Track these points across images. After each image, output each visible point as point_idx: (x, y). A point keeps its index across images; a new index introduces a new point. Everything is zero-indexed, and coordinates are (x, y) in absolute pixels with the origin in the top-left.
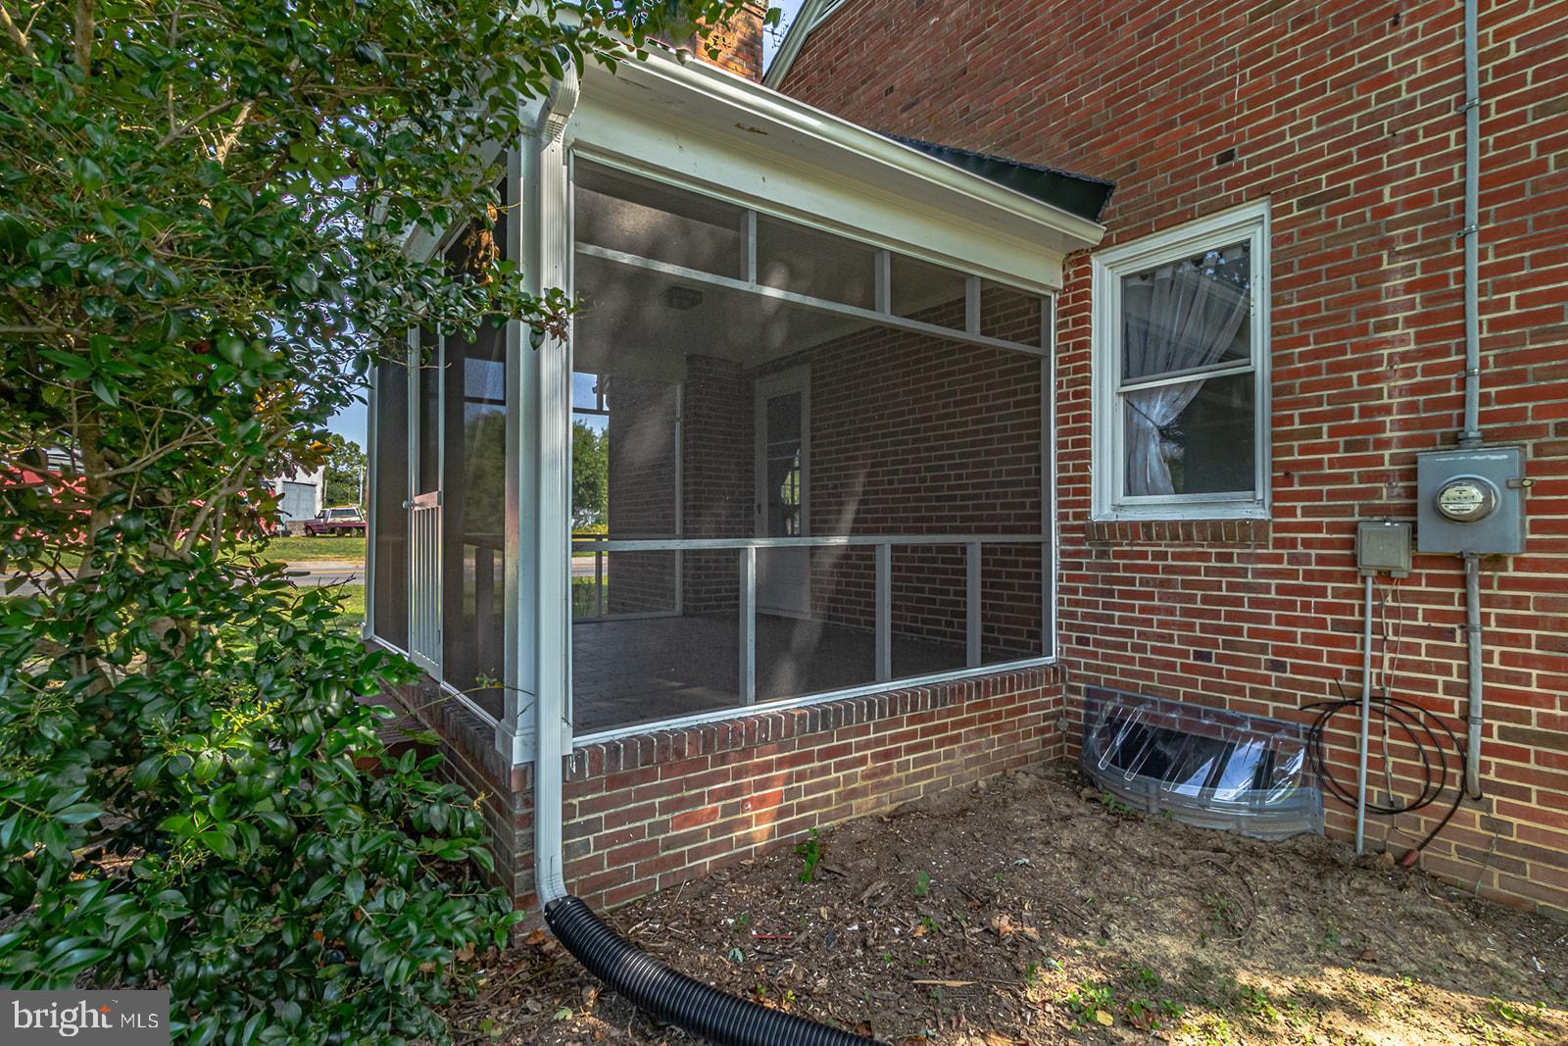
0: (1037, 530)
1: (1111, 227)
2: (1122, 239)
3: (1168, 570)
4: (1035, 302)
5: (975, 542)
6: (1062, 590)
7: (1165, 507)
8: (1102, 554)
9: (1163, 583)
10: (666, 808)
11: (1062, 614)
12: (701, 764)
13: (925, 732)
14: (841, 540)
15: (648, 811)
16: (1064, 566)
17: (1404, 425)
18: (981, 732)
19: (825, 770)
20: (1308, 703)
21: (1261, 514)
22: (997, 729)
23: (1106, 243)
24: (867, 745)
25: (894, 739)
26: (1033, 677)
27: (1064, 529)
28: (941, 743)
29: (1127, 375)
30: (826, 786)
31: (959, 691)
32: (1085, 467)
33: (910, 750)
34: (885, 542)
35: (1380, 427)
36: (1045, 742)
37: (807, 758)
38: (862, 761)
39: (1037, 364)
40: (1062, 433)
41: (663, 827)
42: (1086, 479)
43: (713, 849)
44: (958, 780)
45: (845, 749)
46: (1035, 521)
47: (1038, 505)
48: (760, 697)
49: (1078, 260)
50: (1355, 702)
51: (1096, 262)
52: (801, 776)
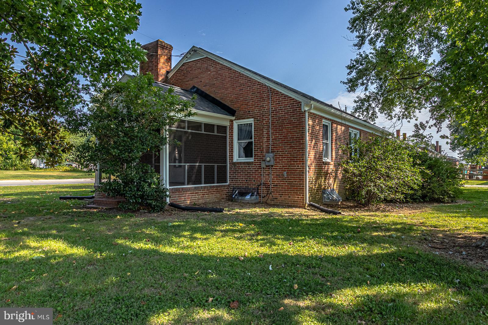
0: (226, 163)
1: (236, 117)
2: (238, 119)
3: (243, 169)
4: (225, 127)
5: (216, 165)
6: (229, 173)
7: (244, 160)
8: (235, 167)
9: (242, 171)
10: (178, 197)
11: (229, 177)
12: (181, 192)
13: (209, 192)
14: (198, 164)
15: (176, 197)
16: (230, 169)
17: (266, 150)
18: (217, 193)
19: (196, 195)
20: (257, 185)
21: (253, 161)
22: (219, 193)
23: (235, 120)
24: (201, 193)
25: (205, 192)
26: (225, 186)
27: (230, 163)
28: (211, 194)
29: (239, 139)
30: (196, 197)
31: (213, 187)
32: (232, 154)
33: (207, 194)
34: (203, 165)
35: (263, 150)
36: (227, 196)
37: (193, 193)
38: (200, 195)
39: (226, 137)
40: (229, 148)
41: (177, 199)
42: (233, 155)
43: (183, 203)
44: (213, 200)
45: (198, 193)
46: (225, 162)
47: (226, 159)
48: (188, 184)
49: (232, 121)
50: (261, 185)
51: (234, 122)
52: (193, 196)
